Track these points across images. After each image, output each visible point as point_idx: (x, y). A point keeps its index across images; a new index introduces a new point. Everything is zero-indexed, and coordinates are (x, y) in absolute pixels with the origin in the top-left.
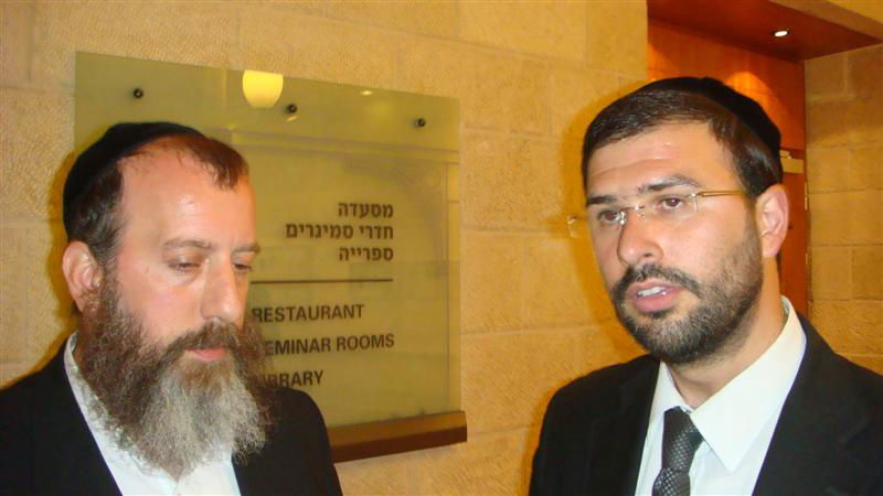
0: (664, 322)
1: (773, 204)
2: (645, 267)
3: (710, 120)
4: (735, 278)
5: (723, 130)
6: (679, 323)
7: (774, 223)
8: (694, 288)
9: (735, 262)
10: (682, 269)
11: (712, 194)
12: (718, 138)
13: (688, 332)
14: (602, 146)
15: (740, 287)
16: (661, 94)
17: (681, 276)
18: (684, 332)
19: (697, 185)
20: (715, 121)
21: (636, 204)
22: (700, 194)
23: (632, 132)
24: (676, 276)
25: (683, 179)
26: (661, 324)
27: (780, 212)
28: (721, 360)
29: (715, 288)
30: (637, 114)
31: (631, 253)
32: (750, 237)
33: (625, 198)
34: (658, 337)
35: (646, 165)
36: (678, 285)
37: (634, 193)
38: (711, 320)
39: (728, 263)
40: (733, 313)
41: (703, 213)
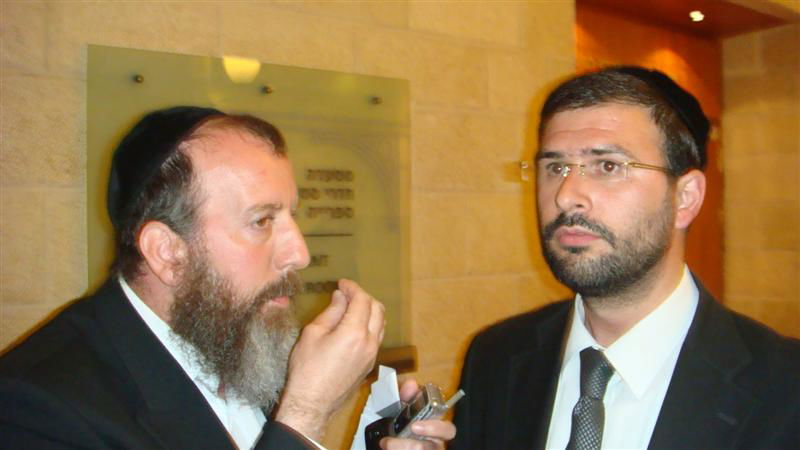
0: (579, 257)
1: (692, 186)
2: (575, 215)
3: (654, 106)
4: (647, 238)
5: (663, 115)
6: (591, 261)
7: (691, 200)
8: (611, 239)
9: (650, 227)
10: (604, 222)
11: (642, 166)
12: (657, 122)
13: (597, 270)
14: (562, 111)
15: (650, 248)
16: (618, 77)
17: (602, 227)
18: (593, 269)
19: (631, 156)
20: (657, 107)
21: (579, 161)
22: (633, 164)
23: (587, 104)
24: (598, 227)
25: (619, 149)
26: (576, 258)
27: (698, 193)
28: (627, 305)
29: (628, 243)
30: (593, 90)
31: (566, 201)
32: (667, 208)
33: (571, 156)
34: (572, 268)
35: (593, 132)
36: (598, 234)
37: (578, 153)
38: (620, 268)
39: (643, 227)
40: (639, 267)
41: (631, 180)
